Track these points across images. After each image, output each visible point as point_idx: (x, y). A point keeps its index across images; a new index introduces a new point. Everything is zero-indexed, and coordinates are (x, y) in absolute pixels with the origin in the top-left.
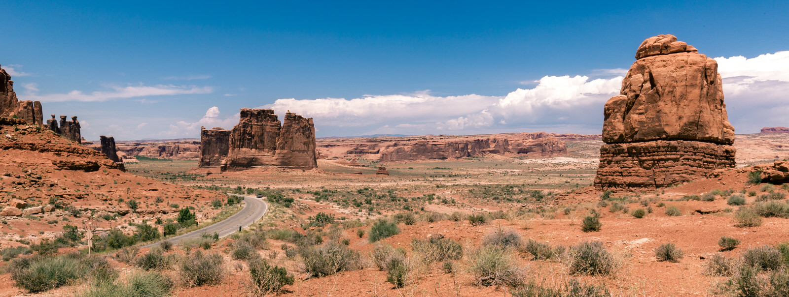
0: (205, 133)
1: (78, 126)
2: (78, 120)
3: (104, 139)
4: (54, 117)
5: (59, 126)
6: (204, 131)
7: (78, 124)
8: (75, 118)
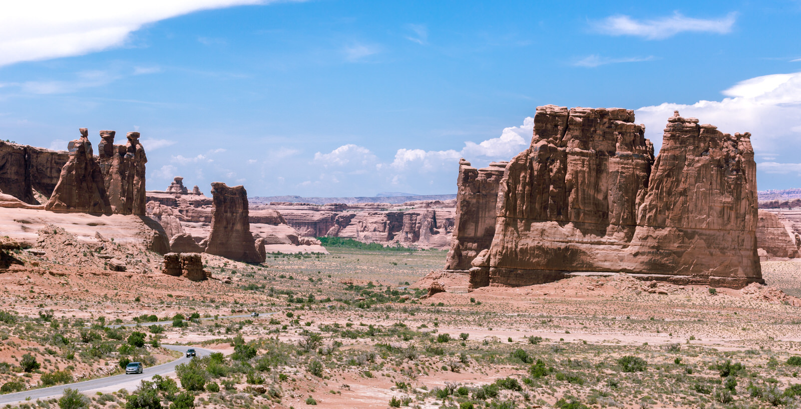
0: (468, 177)
1: (141, 156)
3: (219, 189)
4: (85, 134)
5: (96, 153)
6: (467, 172)
7: (142, 151)
8: (134, 138)
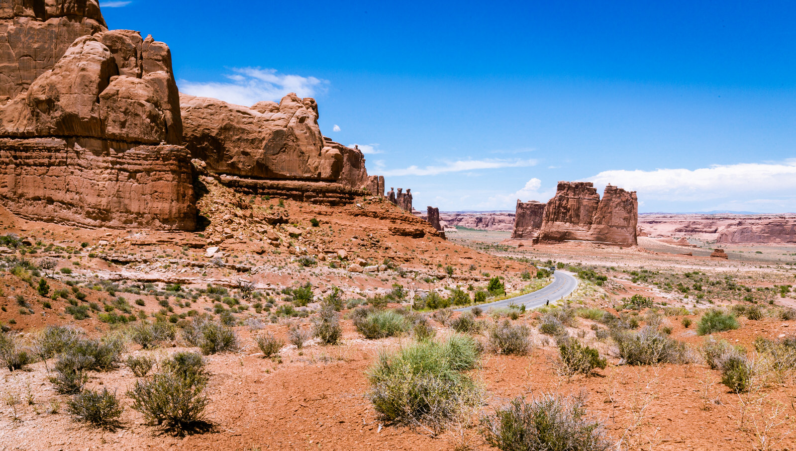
0: (520, 205)
1: (411, 197)
2: (411, 192)
3: (430, 209)
4: (392, 189)
5: (396, 197)
6: (520, 204)
7: (411, 195)
8: (408, 191)
